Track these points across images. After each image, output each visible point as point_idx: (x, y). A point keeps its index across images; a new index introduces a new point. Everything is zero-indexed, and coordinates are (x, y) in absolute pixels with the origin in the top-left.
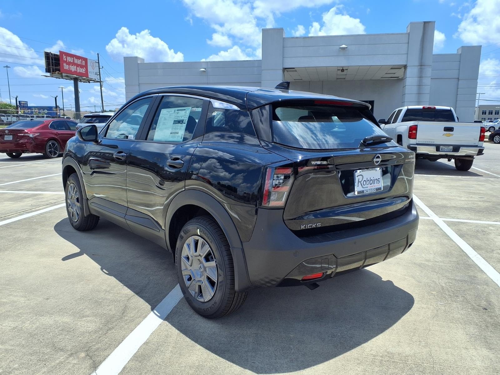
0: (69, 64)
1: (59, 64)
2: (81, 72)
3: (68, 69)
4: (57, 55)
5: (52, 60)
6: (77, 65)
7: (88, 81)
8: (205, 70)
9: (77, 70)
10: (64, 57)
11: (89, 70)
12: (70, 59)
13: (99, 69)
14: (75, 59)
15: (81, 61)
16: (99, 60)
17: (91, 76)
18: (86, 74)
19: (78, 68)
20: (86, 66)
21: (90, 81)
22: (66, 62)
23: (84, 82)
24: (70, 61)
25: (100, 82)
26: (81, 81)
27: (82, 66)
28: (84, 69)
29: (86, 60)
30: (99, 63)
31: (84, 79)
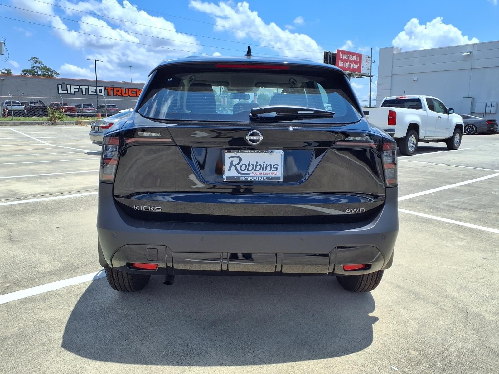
0: (344, 61)
1: (335, 61)
2: (354, 68)
3: (343, 66)
4: (334, 54)
5: (330, 59)
6: (352, 62)
7: (361, 76)
8: (470, 54)
9: (351, 66)
10: (341, 55)
11: (362, 65)
12: (346, 57)
13: (371, 63)
14: (350, 56)
15: (356, 57)
16: (371, 55)
17: (364, 71)
18: (359, 70)
19: (352, 64)
20: (360, 62)
21: (363, 76)
22: (341, 59)
23: (357, 77)
24: (345, 58)
25: (371, 76)
26: (353, 77)
27: (356, 62)
28: (358, 65)
29: (360, 56)
30: (371, 57)
31: (356, 74)
